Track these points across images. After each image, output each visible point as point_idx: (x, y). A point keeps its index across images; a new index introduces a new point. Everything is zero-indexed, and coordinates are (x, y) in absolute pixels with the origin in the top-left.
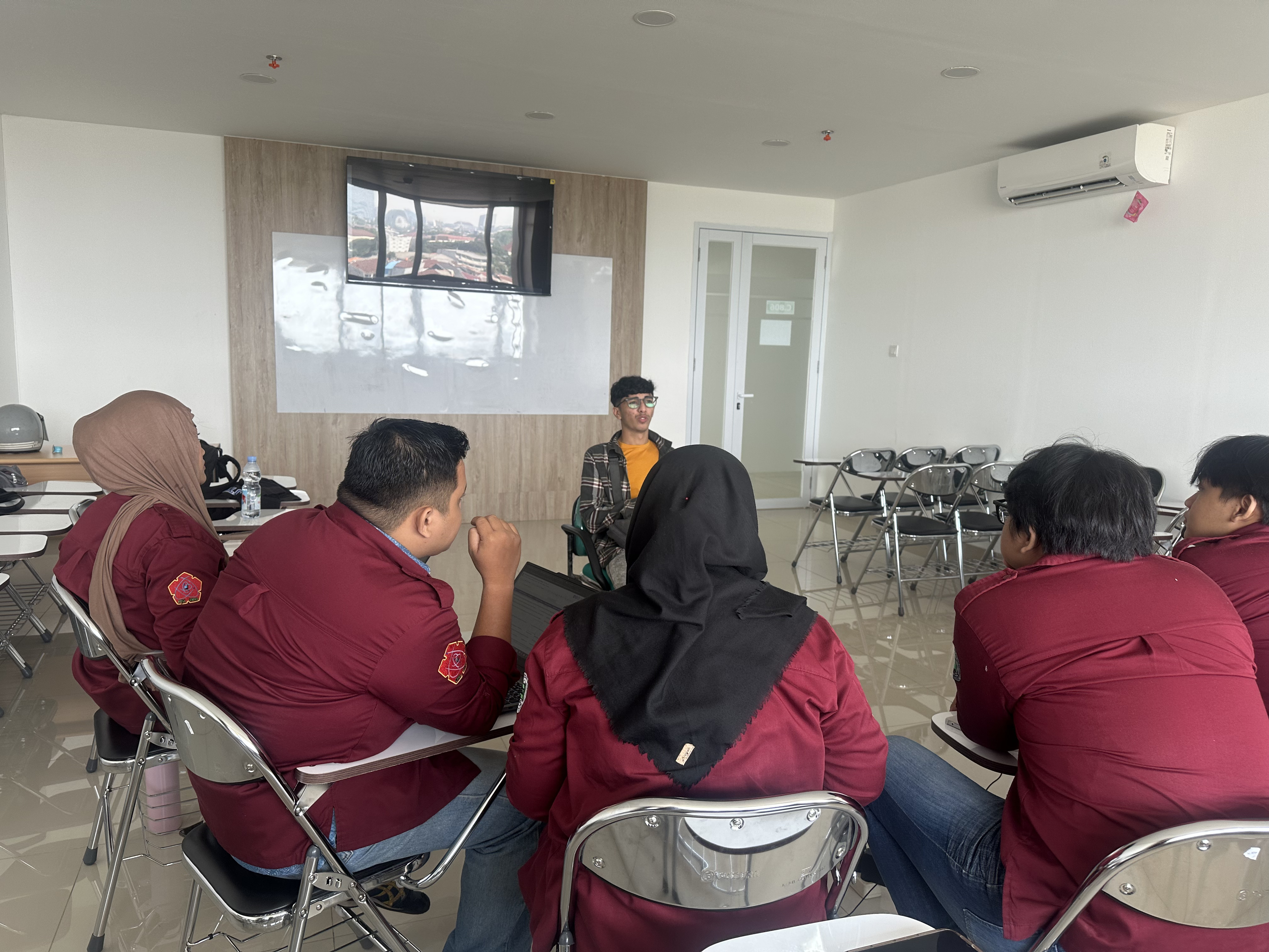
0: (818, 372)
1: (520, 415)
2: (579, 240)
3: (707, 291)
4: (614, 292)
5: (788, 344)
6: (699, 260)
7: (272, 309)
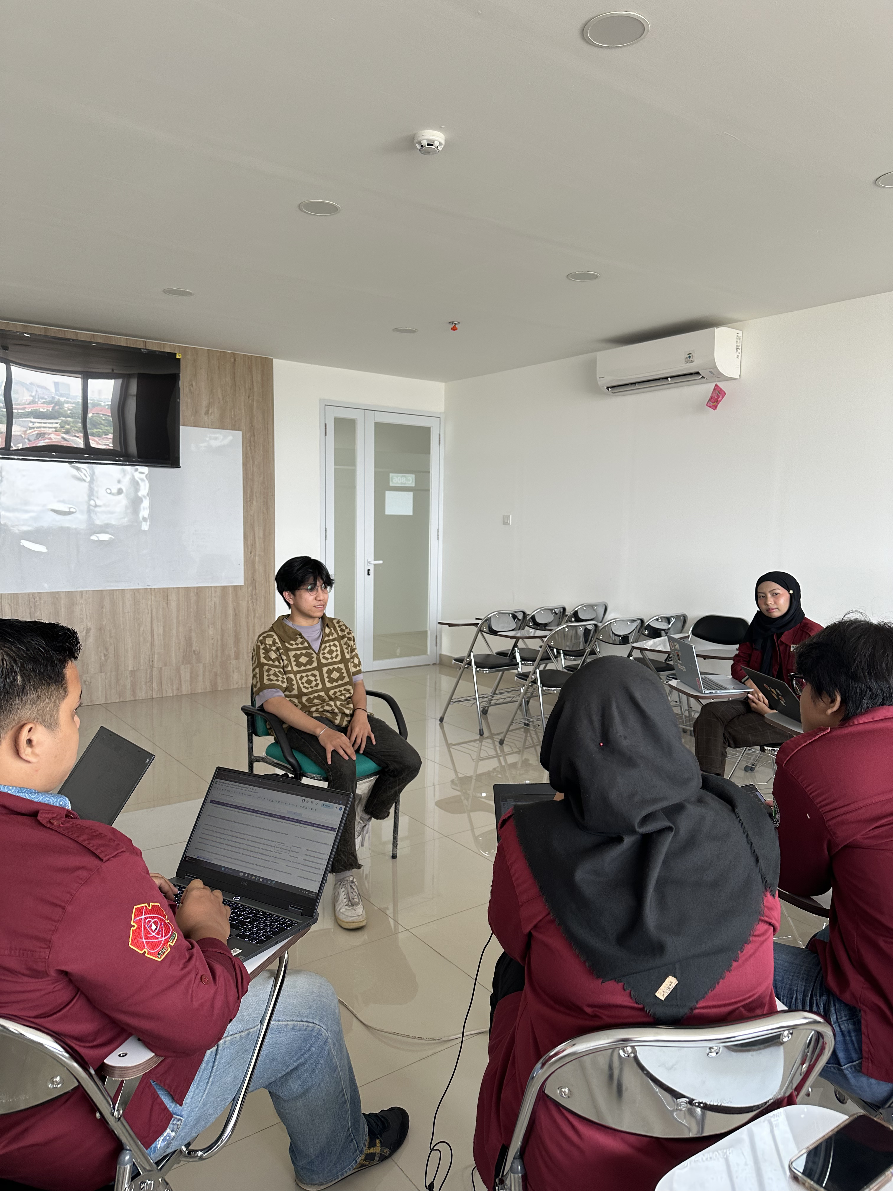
0: (438, 539)
1: (151, 589)
2: (207, 413)
3: (335, 465)
4: (244, 464)
5: (411, 513)
6: (325, 435)
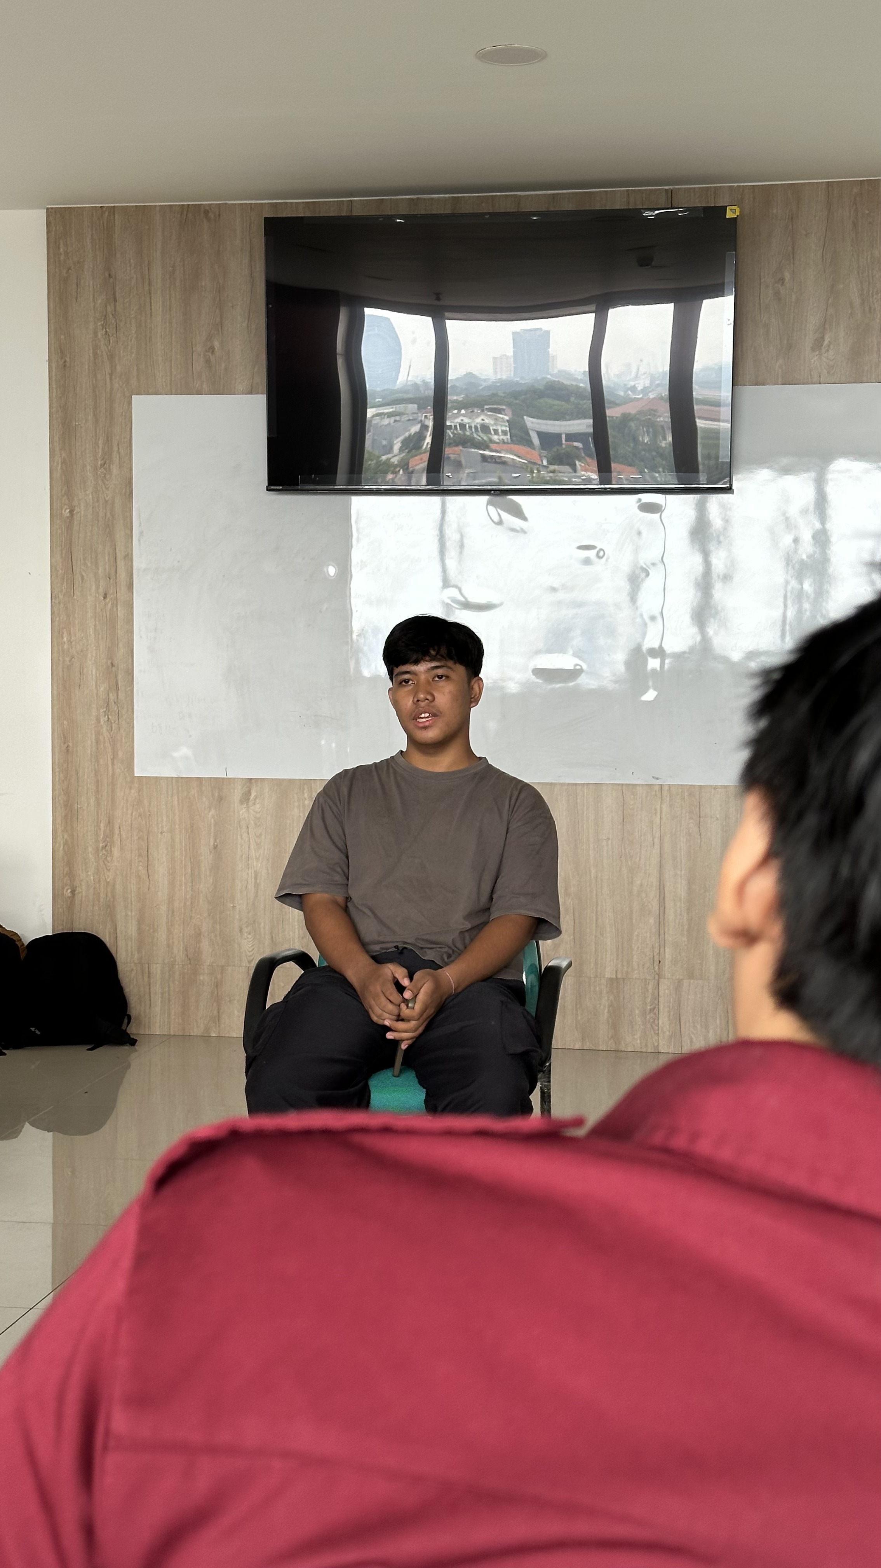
1: (662, 786)
7: (129, 557)
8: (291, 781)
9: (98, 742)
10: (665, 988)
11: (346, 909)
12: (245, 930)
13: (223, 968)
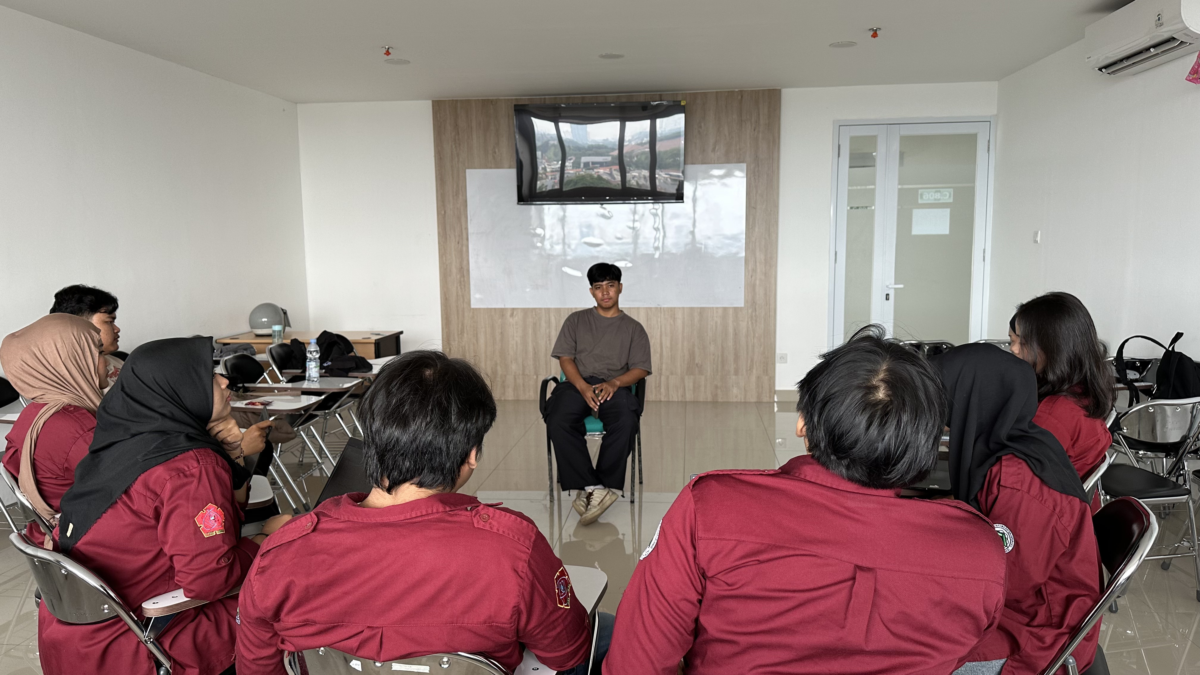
0: (984, 260)
1: (661, 308)
2: (714, 150)
3: (849, 185)
4: (748, 194)
5: (947, 232)
6: (839, 156)
7: (467, 229)
8: (528, 309)
9: (457, 296)
10: (663, 378)
11: (574, 361)
12: (513, 362)
13: (505, 376)
